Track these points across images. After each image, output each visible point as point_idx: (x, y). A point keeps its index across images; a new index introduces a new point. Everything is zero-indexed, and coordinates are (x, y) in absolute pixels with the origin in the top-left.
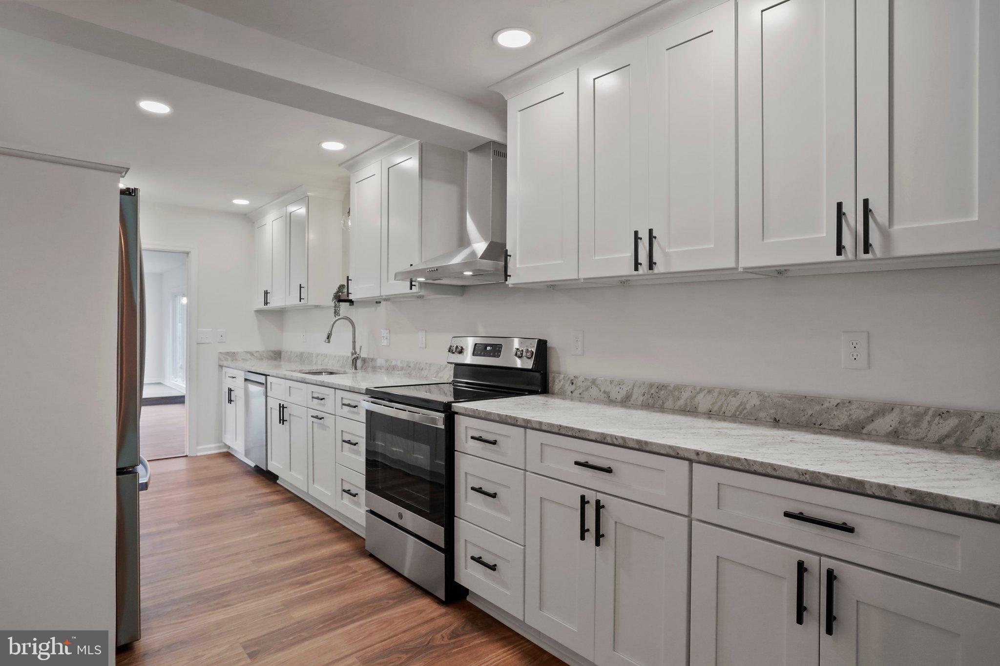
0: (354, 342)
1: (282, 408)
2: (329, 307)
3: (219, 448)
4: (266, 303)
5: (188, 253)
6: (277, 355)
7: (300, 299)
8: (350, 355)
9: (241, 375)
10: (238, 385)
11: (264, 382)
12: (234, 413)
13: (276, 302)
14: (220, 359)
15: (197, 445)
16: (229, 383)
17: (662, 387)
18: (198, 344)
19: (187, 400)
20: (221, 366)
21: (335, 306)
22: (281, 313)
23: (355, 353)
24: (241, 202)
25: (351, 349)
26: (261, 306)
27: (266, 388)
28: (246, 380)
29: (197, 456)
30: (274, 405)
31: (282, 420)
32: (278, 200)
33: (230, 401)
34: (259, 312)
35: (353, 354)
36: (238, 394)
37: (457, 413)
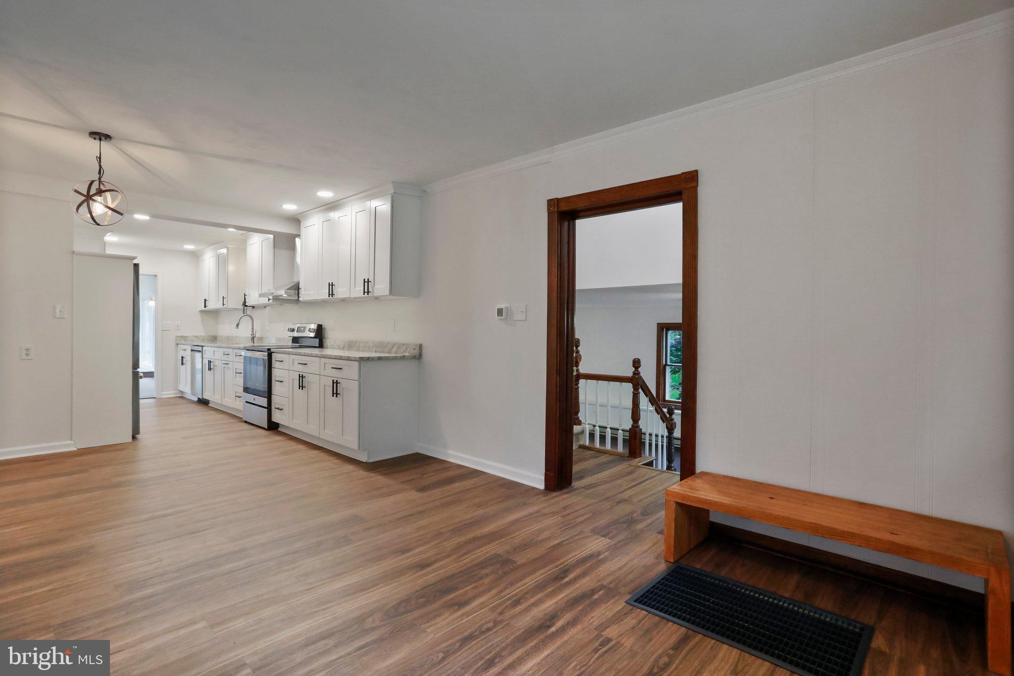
0: (253, 328)
1: (210, 362)
2: (241, 309)
3: (176, 394)
4: (205, 307)
5: (156, 276)
6: (214, 339)
7: (223, 304)
8: (250, 335)
9: (189, 348)
10: (188, 354)
11: (201, 350)
12: (185, 372)
13: (211, 306)
14: (176, 340)
15: (162, 391)
16: (182, 353)
17: (352, 342)
18: (162, 330)
19: (155, 375)
20: (177, 344)
21: (244, 309)
22: (216, 313)
23: (253, 334)
24: (189, 247)
25: (251, 332)
26: (203, 308)
27: (202, 353)
28: (192, 350)
29: (161, 398)
30: (206, 362)
31: (210, 369)
32: (212, 247)
33: (182, 364)
34: (201, 311)
35: (252, 335)
36: (188, 359)
37: (273, 352)
